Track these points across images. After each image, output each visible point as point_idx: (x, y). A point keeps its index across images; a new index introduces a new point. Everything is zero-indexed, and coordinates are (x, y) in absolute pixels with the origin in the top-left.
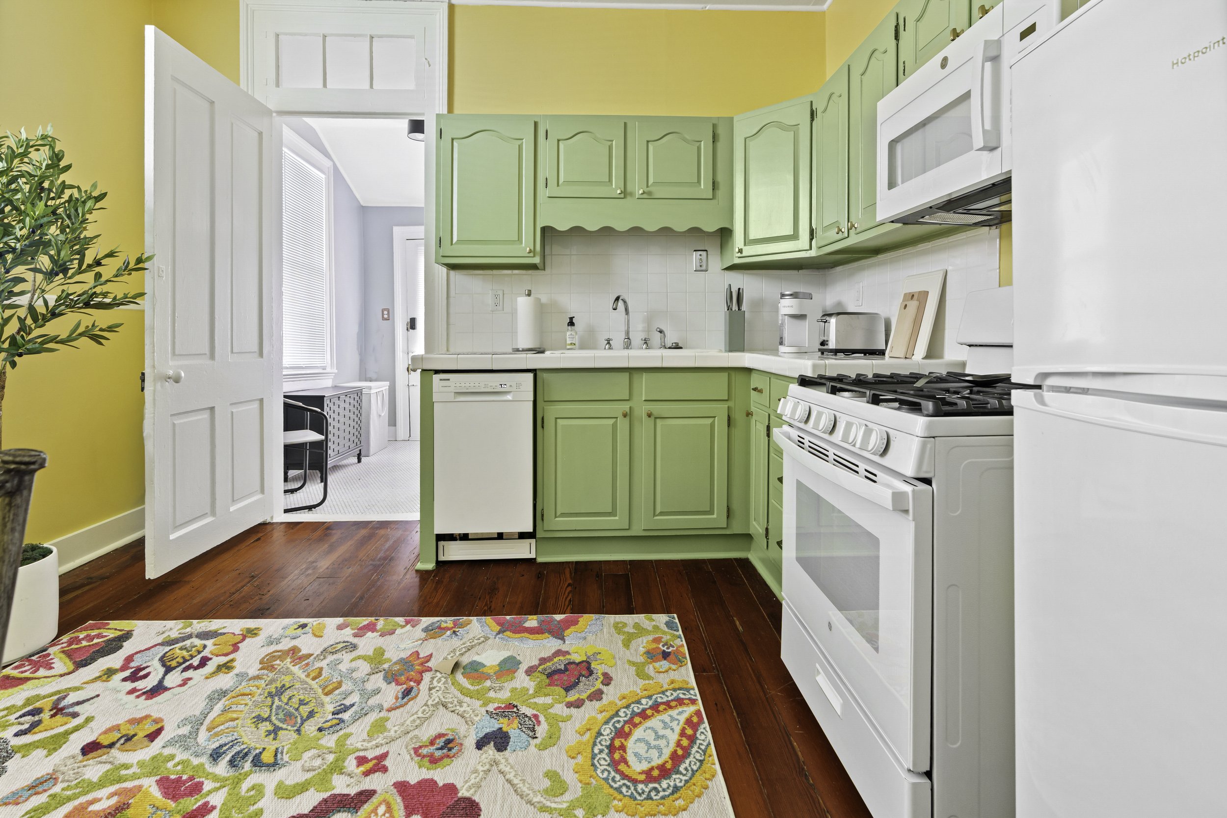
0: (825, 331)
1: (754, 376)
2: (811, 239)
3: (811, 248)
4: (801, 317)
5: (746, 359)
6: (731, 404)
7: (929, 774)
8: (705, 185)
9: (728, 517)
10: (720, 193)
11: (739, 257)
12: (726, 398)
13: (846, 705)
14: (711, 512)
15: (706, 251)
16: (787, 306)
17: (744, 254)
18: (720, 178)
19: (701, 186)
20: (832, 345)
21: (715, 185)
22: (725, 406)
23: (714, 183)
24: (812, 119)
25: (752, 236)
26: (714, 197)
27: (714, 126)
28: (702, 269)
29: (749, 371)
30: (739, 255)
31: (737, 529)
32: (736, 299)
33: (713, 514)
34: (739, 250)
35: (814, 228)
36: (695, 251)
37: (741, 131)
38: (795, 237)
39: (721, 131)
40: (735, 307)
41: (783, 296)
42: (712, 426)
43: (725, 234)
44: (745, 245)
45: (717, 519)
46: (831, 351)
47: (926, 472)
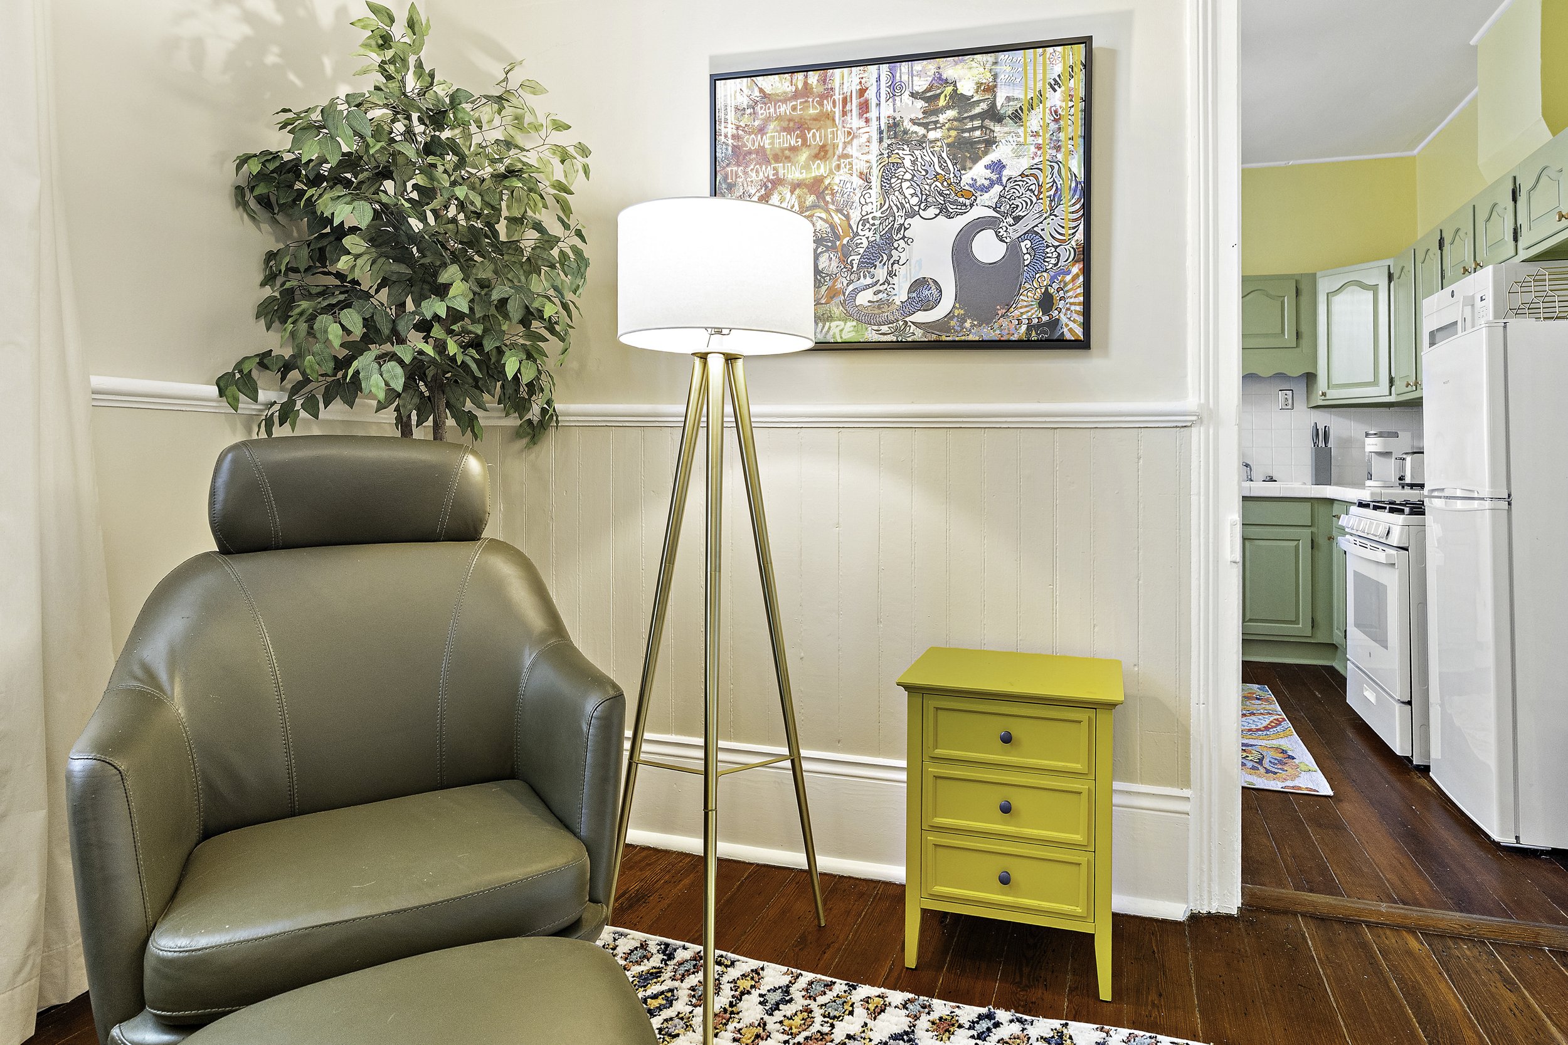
0: (1403, 468)
1: (1336, 505)
2: (1391, 387)
3: (1390, 394)
4: (1387, 454)
5: (1329, 491)
6: (1314, 529)
7: (1410, 703)
8: (1289, 335)
9: (1313, 627)
10: (1305, 341)
11: (1323, 400)
12: (1310, 524)
13: (1378, 698)
14: (1296, 622)
15: (1292, 390)
16: (1373, 444)
17: (1327, 398)
18: (1304, 328)
19: (1285, 336)
20: (1408, 480)
21: (1298, 335)
22: (1308, 531)
23: (1297, 333)
24: (1390, 281)
25: (1334, 381)
26: (1297, 346)
27: (1297, 282)
28: (1287, 407)
29: (1331, 501)
30: (1323, 397)
31: (1321, 638)
32: (1321, 436)
33: (1299, 624)
34: (1322, 393)
35: (1393, 376)
36: (1280, 390)
37: (1324, 286)
38: (1375, 383)
39: (1304, 287)
40: (1321, 444)
41: (1367, 435)
42: (1297, 548)
43: (1310, 378)
44: (1328, 388)
45: (1302, 627)
46: (1408, 485)
47: (1404, 544)
